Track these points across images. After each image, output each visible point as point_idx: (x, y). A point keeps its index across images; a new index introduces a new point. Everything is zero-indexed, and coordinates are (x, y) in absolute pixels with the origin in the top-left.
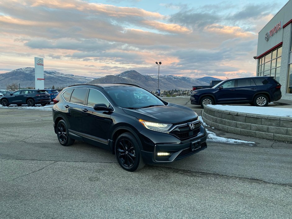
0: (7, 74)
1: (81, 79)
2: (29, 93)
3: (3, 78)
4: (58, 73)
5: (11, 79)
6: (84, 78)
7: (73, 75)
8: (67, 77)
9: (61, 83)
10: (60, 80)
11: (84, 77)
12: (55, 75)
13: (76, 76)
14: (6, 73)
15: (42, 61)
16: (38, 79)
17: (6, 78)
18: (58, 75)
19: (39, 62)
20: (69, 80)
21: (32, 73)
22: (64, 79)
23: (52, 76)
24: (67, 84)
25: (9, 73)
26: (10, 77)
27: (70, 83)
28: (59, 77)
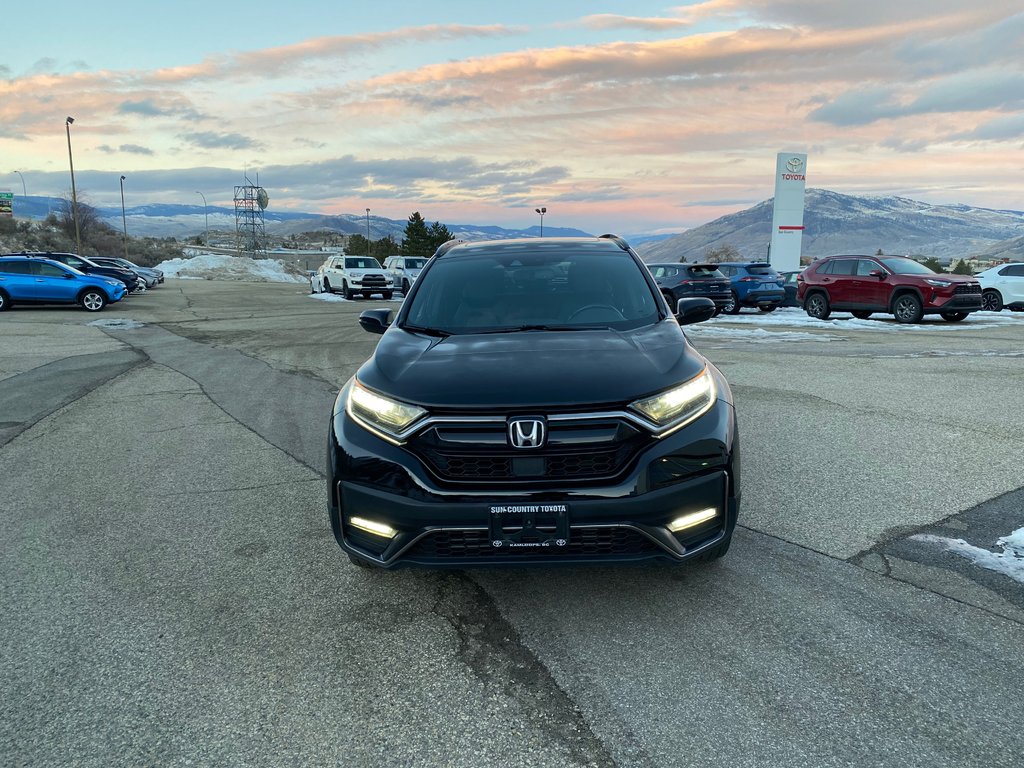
0: (742, 216)
1: (1001, 220)
2: (665, 274)
3: (730, 228)
4: (909, 203)
5: (753, 231)
6: (1012, 215)
7: (968, 208)
8: (943, 215)
9: (913, 240)
10: (912, 228)
11: (1014, 212)
12: (896, 213)
13: (979, 210)
14: (740, 213)
15: (803, 164)
16: (781, 228)
17: (739, 227)
18: (907, 210)
19: (791, 170)
20: (949, 226)
21: (815, 208)
22: (926, 225)
23: (883, 214)
24: (937, 241)
25: (748, 211)
26: (750, 223)
27: (951, 239)
28: (910, 217)
